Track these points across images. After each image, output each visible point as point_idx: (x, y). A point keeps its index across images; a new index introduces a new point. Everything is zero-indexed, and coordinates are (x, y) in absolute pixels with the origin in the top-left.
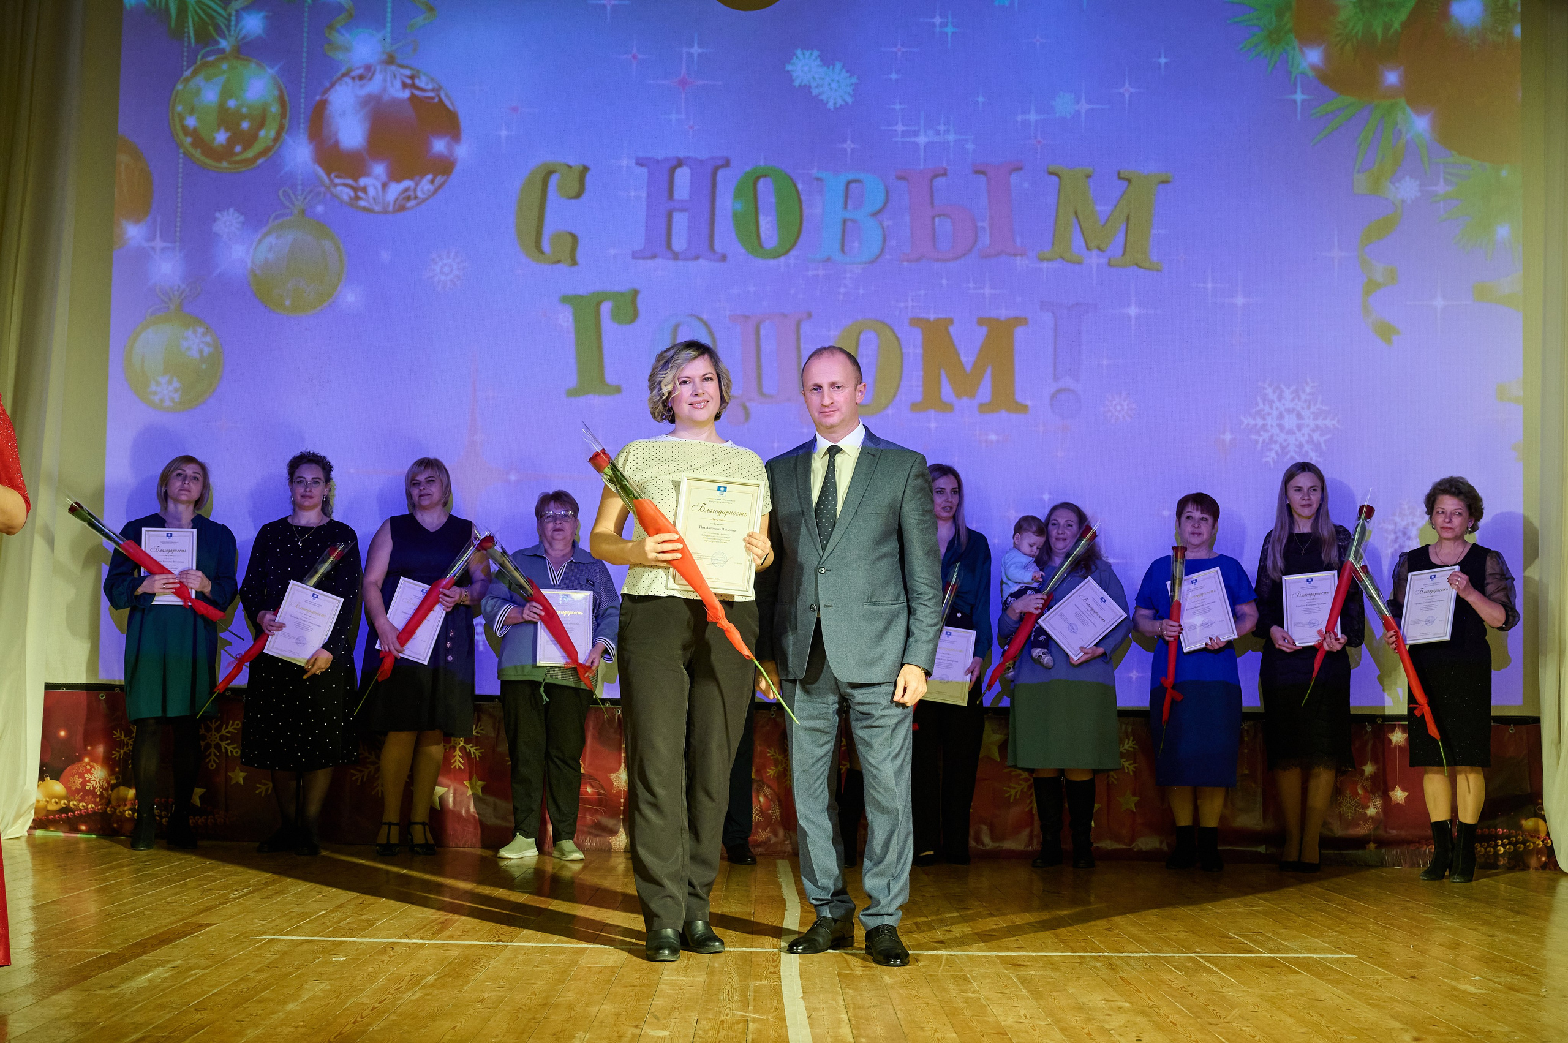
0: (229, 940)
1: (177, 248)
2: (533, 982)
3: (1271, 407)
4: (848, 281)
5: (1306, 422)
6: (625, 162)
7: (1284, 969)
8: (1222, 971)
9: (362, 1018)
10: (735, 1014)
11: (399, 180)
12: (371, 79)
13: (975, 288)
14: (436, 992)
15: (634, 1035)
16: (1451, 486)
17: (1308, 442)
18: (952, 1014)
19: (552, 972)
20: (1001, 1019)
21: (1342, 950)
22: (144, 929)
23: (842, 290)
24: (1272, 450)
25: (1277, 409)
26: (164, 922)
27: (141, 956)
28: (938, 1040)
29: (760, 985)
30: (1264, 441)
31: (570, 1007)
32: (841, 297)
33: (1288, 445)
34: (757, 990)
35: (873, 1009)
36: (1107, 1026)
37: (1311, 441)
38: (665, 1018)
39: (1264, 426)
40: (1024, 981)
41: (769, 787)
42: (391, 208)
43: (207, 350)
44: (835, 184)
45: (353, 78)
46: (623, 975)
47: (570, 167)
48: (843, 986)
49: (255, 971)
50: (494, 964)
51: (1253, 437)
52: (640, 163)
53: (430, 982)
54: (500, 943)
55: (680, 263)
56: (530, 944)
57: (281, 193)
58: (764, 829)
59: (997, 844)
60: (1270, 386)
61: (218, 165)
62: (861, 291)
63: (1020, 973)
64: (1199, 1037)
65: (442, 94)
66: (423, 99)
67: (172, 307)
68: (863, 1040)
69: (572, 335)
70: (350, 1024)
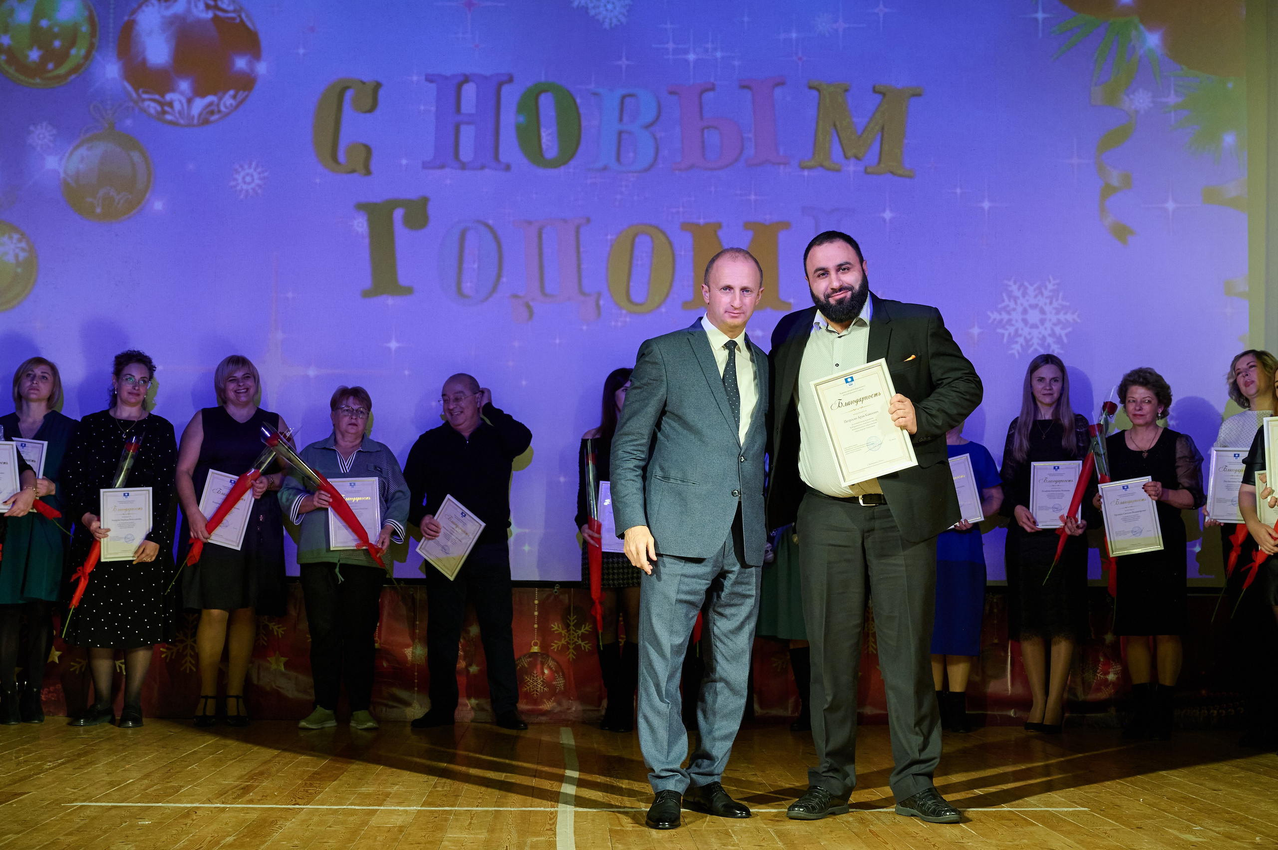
0: (42, 807)
2: (325, 841)
3: (1016, 303)
4: (623, 189)
5: (1048, 316)
6: (415, 78)
7: (1022, 820)
11: (203, 96)
12: (176, 1)
13: (741, 195)
16: (1139, 376)
17: (1050, 335)
19: (344, 831)
21: (1078, 804)
23: (619, 197)
24: (1017, 342)
25: (1022, 305)
29: (537, 841)
30: (1010, 334)
32: (617, 203)
33: (1032, 339)
34: (533, 845)
37: (1053, 334)
39: (1009, 321)
40: (782, 836)
41: (554, 659)
42: (196, 121)
43: (22, 255)
44: (611, 98)
46: (410, 834)
47: (363, 83)
48: (613, 841)
49: (64, 835)
50: (290, 825)
51: (1000, 331)
52: (430, 79)
53: (229, 842)
54: (297, 806)
55: (467, 172)
56: (325, 807)
57: (91, 107)
58: (549, 699)
59: (765, 712)
60: (1015, 283)
61: (32, 81)
62: (636, 199)
63: (778, 828)
65: (244, 15)
66: (226, 20)
69: (367, 240)
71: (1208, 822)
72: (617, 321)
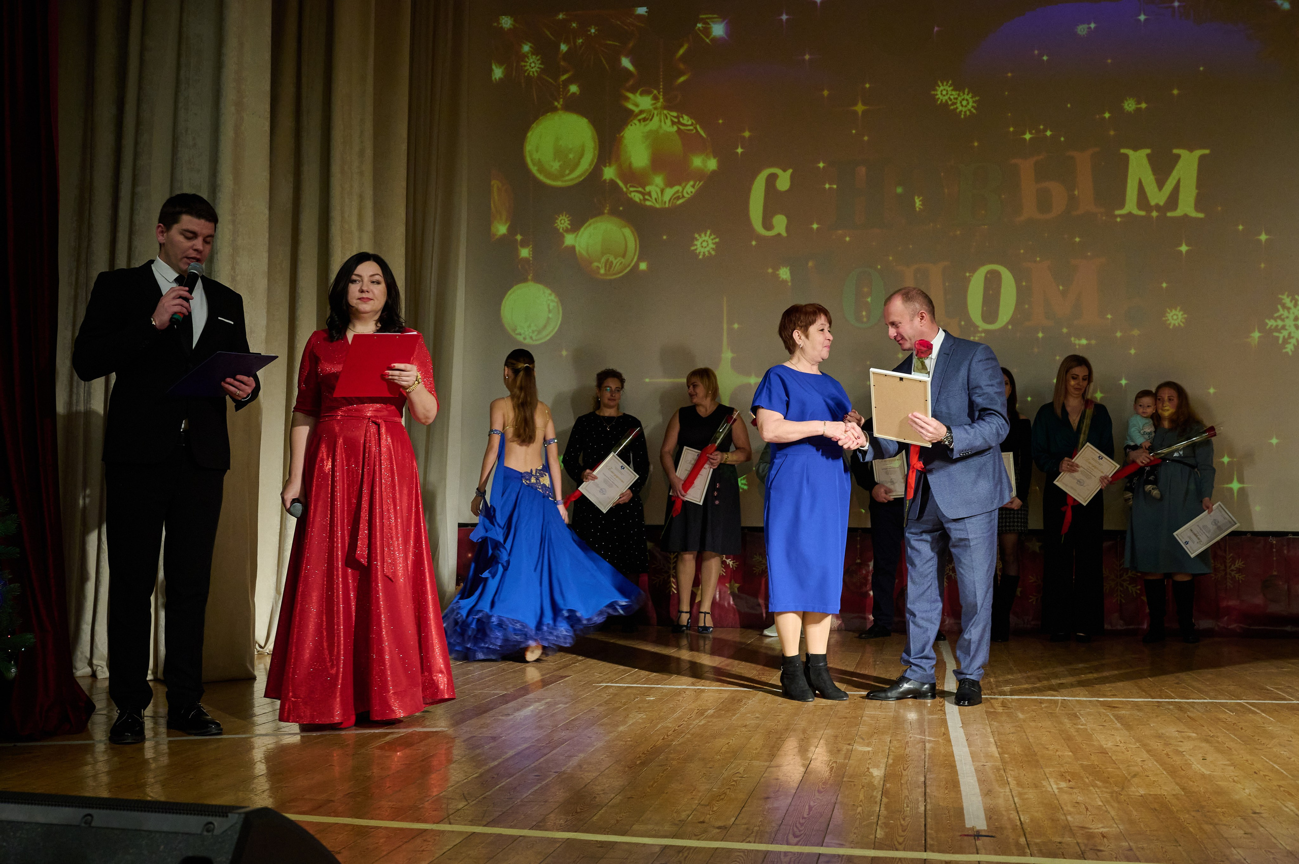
0: (580, 686)
1: (531, 240)
3: (1289, 312)
4: (977, 238)
6: (821, 165)
8: (1264, 713)
9: (667, 736)
10: (916, 738)
11: (671, 186)
12: (651, 120)
14: (715, 720)
15: (848, 750)
18: (1068, 739)
20: (1103, 743)
24: (1290, 343)
25: (1294, 313)
27: (525, 695)
28: (1059, 757)
29: (932, 718)
30: (1284, 337)
31: (803, 732)
32: (972, 249)
34: (930, 722)
35: (1011, 735)
36: (1180, 749)
38: (868, 739)
39: (1283, 326)
40: (1118, 718)
44: (966, 171)
45: (639, 121)
46: (838, 711)
48: (990, 720)
49: (598, 706)
50: (751, 703)
51: (1276, 334)
52: (832, 164)
53: (711, 714)
55: (861, 232)
57: (595, 199)
60: (1288, 296)
62: (987, 244)
63: (1115, 712)
64: (1249, 757)
65: (698, 127)
66: (686, 131)
67: (530, 278)
68: (1006, 756)
69: (790, 284)
70: (660, 741)
72: (974, 337)
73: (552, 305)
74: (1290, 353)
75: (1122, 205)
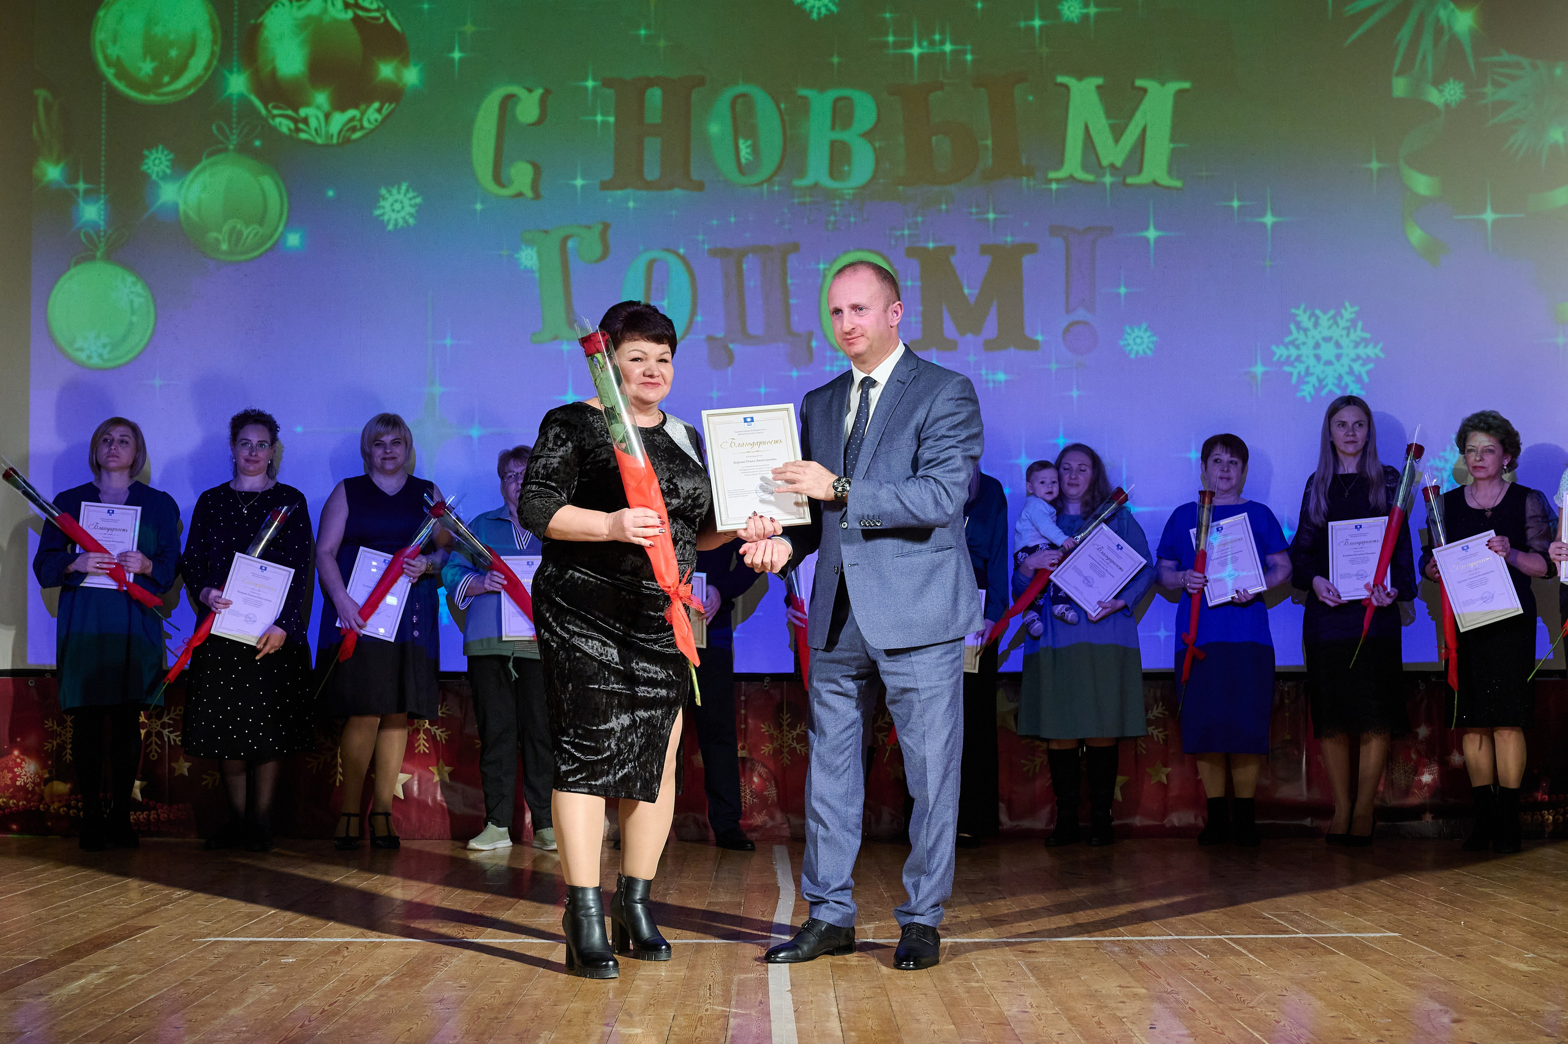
0: (170, 943)
1: (102, 191)
2: (498, 980)
3: (1306, 335)
4: (837, 209)
5: (1344, 351)
6: (590, 84)
7: (1320, 949)
8: (1252, 954)
9: (310, 1021)
10: (716, 1010)
11: (343, 109)
12: (309, 1)
13: (977, 213)
14: (392, 993)
15: (603, 1033)
17: (1348, 373)
18: (951, 1004)
20: (1004, 1008)
21: (1387, 929)
22: (78, 933)
23: (832, 218)
24: (1307, 383)
25: (1313, 337)
26: (99, 926)
27: (73, 961)
28: (934, 1033)
29: (745, 978)
30: (1299, 374)
31: (536, 1006)
32: (830, 226)
33: (1326, 377)
34: (742, 984)
35: (866, 1001)
36: (1119, 1014)
37: (1351, 372)
38: (639, 1016)
39: (1299, 357)
40: (1034, 969)
41: (764, 766)
42: (335, 141)
44: (821, 102)
47: (529, 90)
48: (836, 977)
49: (196, 976)
50: (456, 962)
51: (1287, 369)
52: (607, 83)
53: (386, 983)
55: (653, 194)
57: (214, 128)
58: (759, 813)
59: (1015, 823)
60: (1305, 311)
61: (143, 98)
62: (852, 219)
63: (1030, 960)
64: (1219, 1023)
65: (388, 14)
66: (369, 20)
67: (99, 254)
68: (853, 1034)
69: (537, 275)
70: (297, 1030)
71: (1543, 948)
72: (832, 365)
73: (138, 301)
74: (1309, 399)
75: (1060, 163)
